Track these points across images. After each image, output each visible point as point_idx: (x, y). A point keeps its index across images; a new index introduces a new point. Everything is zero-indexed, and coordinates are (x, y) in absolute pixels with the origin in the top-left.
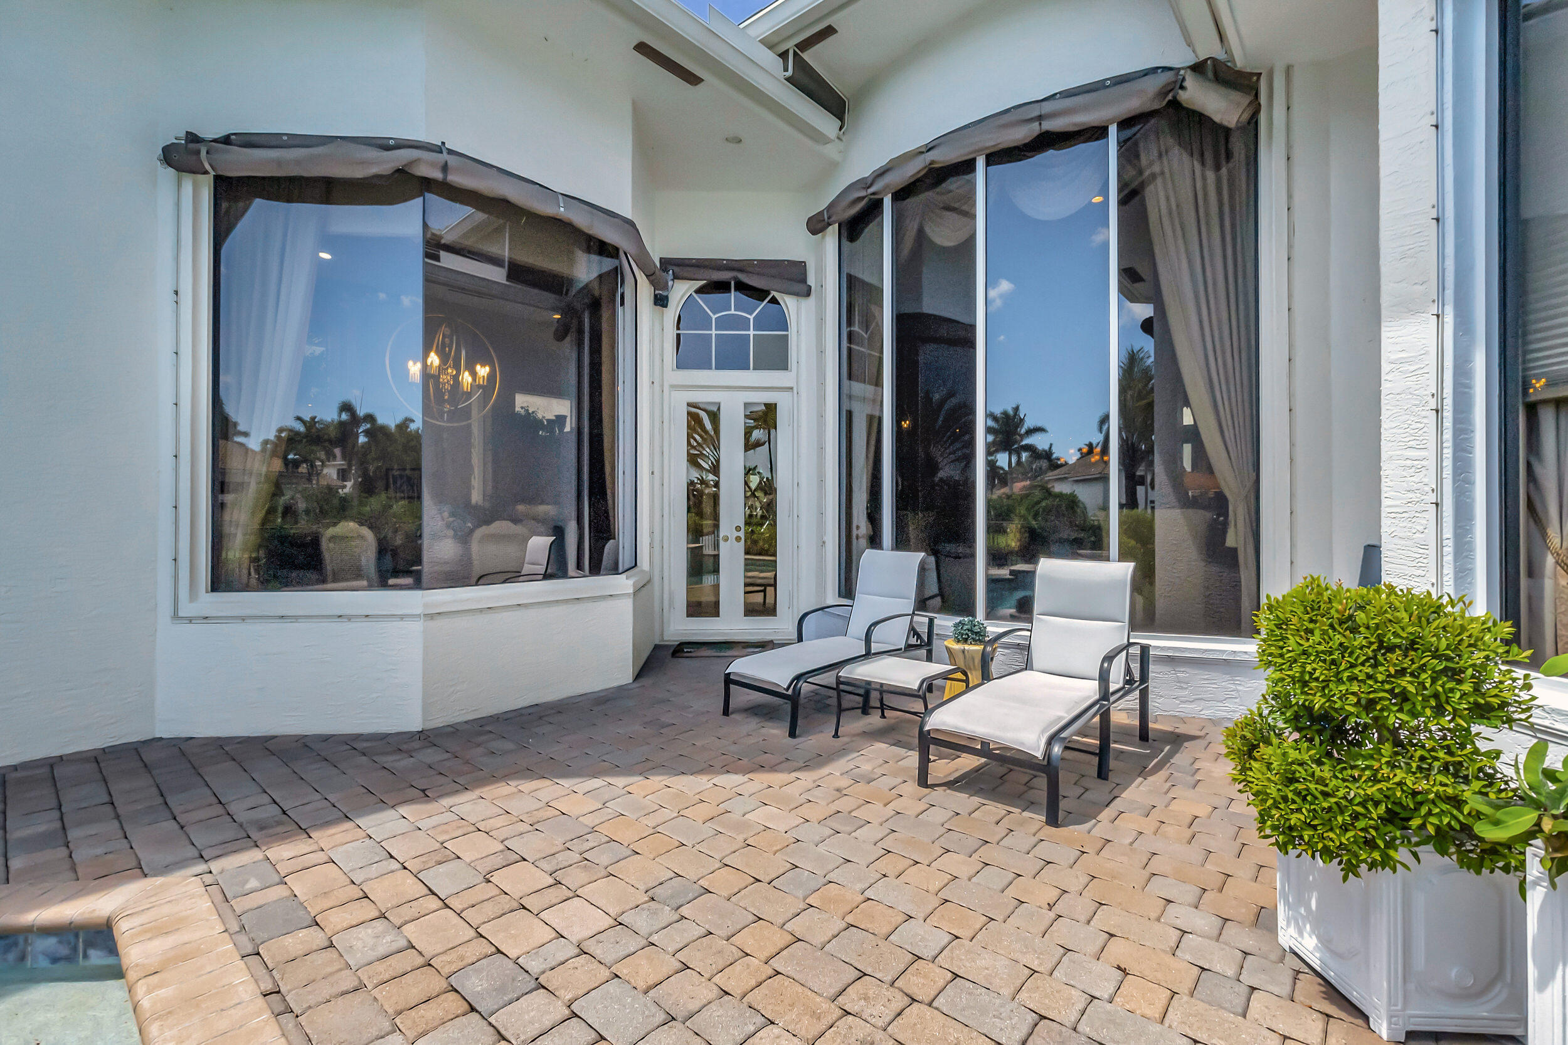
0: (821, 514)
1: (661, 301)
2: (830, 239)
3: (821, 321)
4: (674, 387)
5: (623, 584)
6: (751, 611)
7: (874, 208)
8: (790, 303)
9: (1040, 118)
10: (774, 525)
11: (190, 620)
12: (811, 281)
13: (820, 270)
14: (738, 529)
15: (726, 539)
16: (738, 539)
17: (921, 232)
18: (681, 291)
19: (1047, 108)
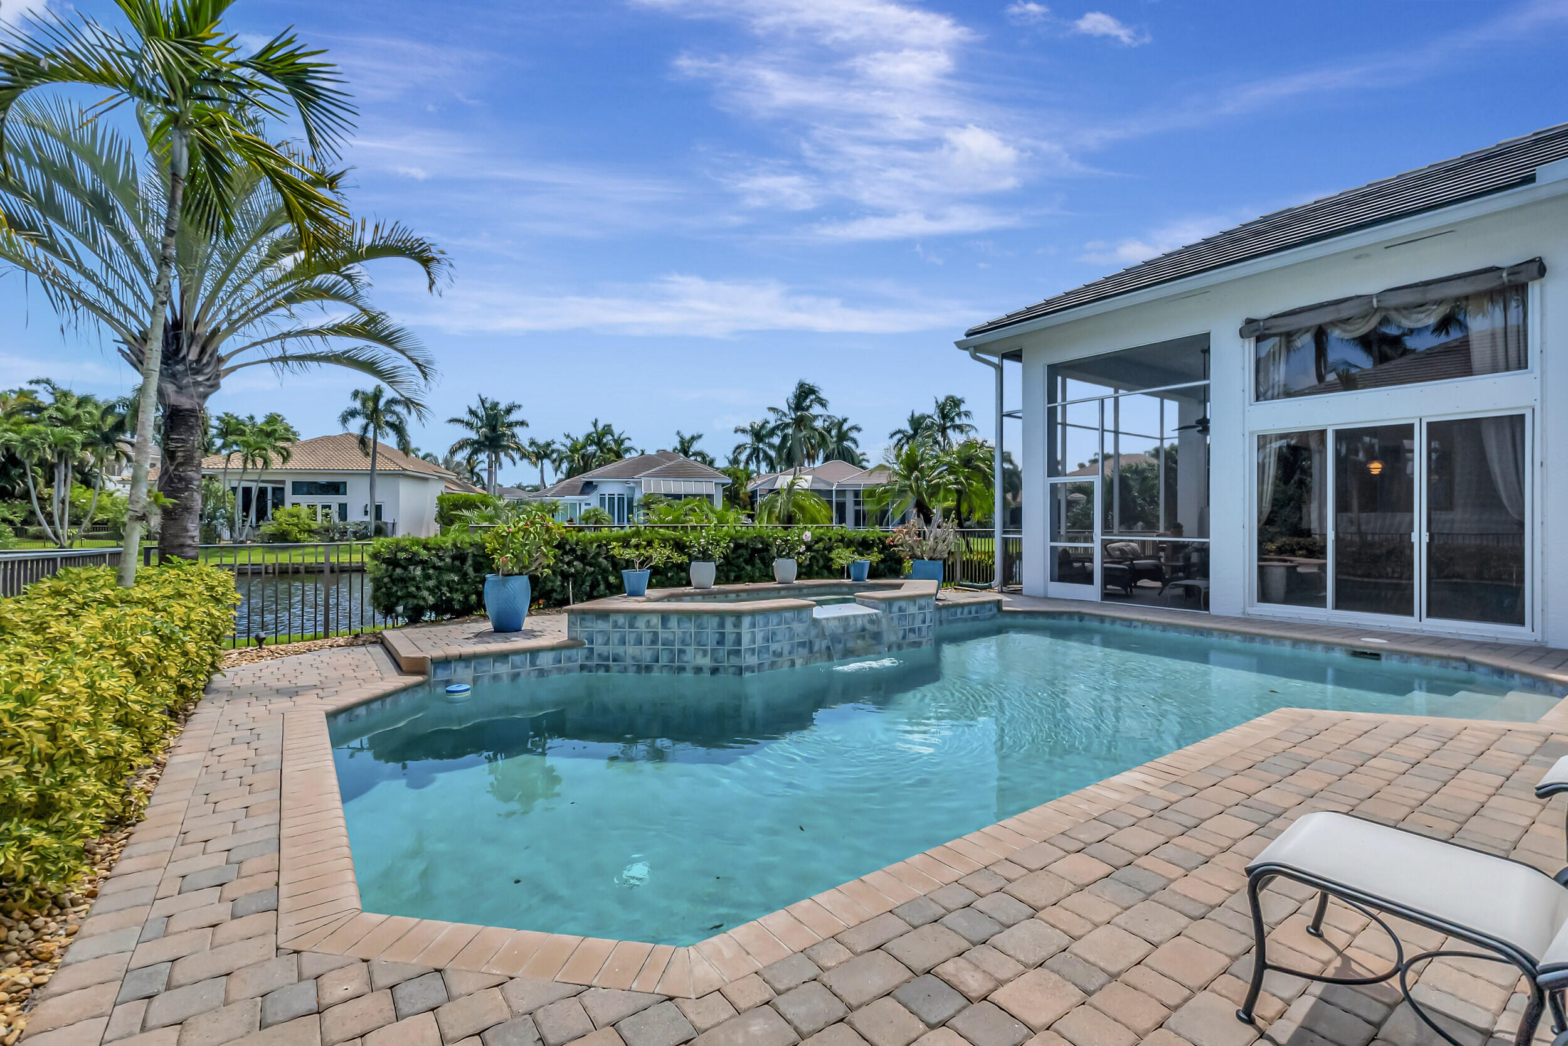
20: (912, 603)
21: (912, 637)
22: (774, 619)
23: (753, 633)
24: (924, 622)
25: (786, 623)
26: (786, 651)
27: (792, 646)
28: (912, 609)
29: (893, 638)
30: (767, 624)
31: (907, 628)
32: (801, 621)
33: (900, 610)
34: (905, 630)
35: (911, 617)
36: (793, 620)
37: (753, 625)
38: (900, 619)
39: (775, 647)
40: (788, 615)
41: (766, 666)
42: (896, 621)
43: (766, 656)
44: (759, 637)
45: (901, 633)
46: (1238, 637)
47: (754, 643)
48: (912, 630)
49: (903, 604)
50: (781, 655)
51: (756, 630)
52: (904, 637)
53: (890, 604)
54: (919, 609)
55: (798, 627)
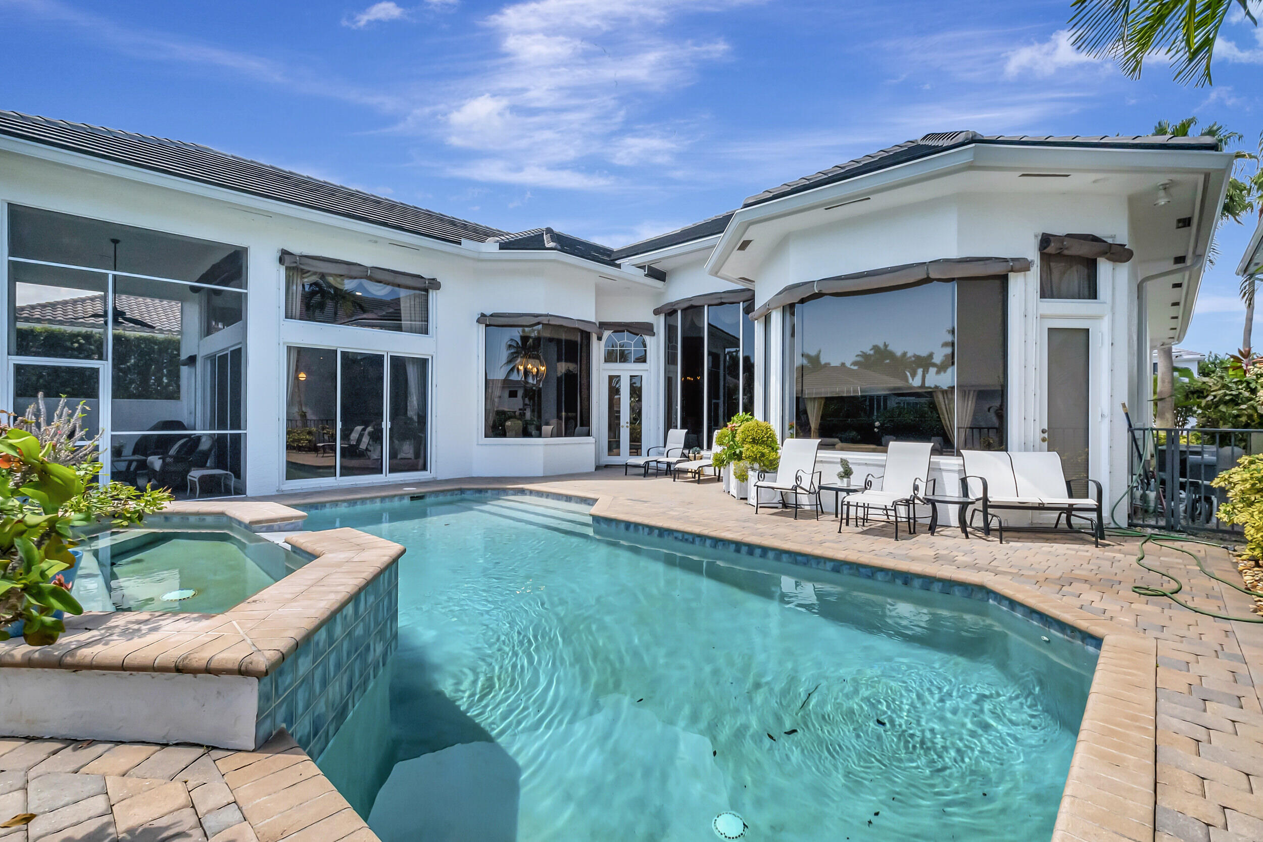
0: (658, 418)
1: (600, 339)
2: (662, 318)
3: (658, 346)
4: (604, 370)
5: (590, 439)
6: (631, 454)
7: (675, 311)
8: (647, 339)
9: (721, 298)
10: (640, 423)
11: (482, 445)
12: (655, 330)
13: (658, 327)
14: (627, 423)
15: (623, 427)
16: (627, 427)
17: (692, 320)
18: (607, 334)
19: (723, 295)
46: (345, 504)
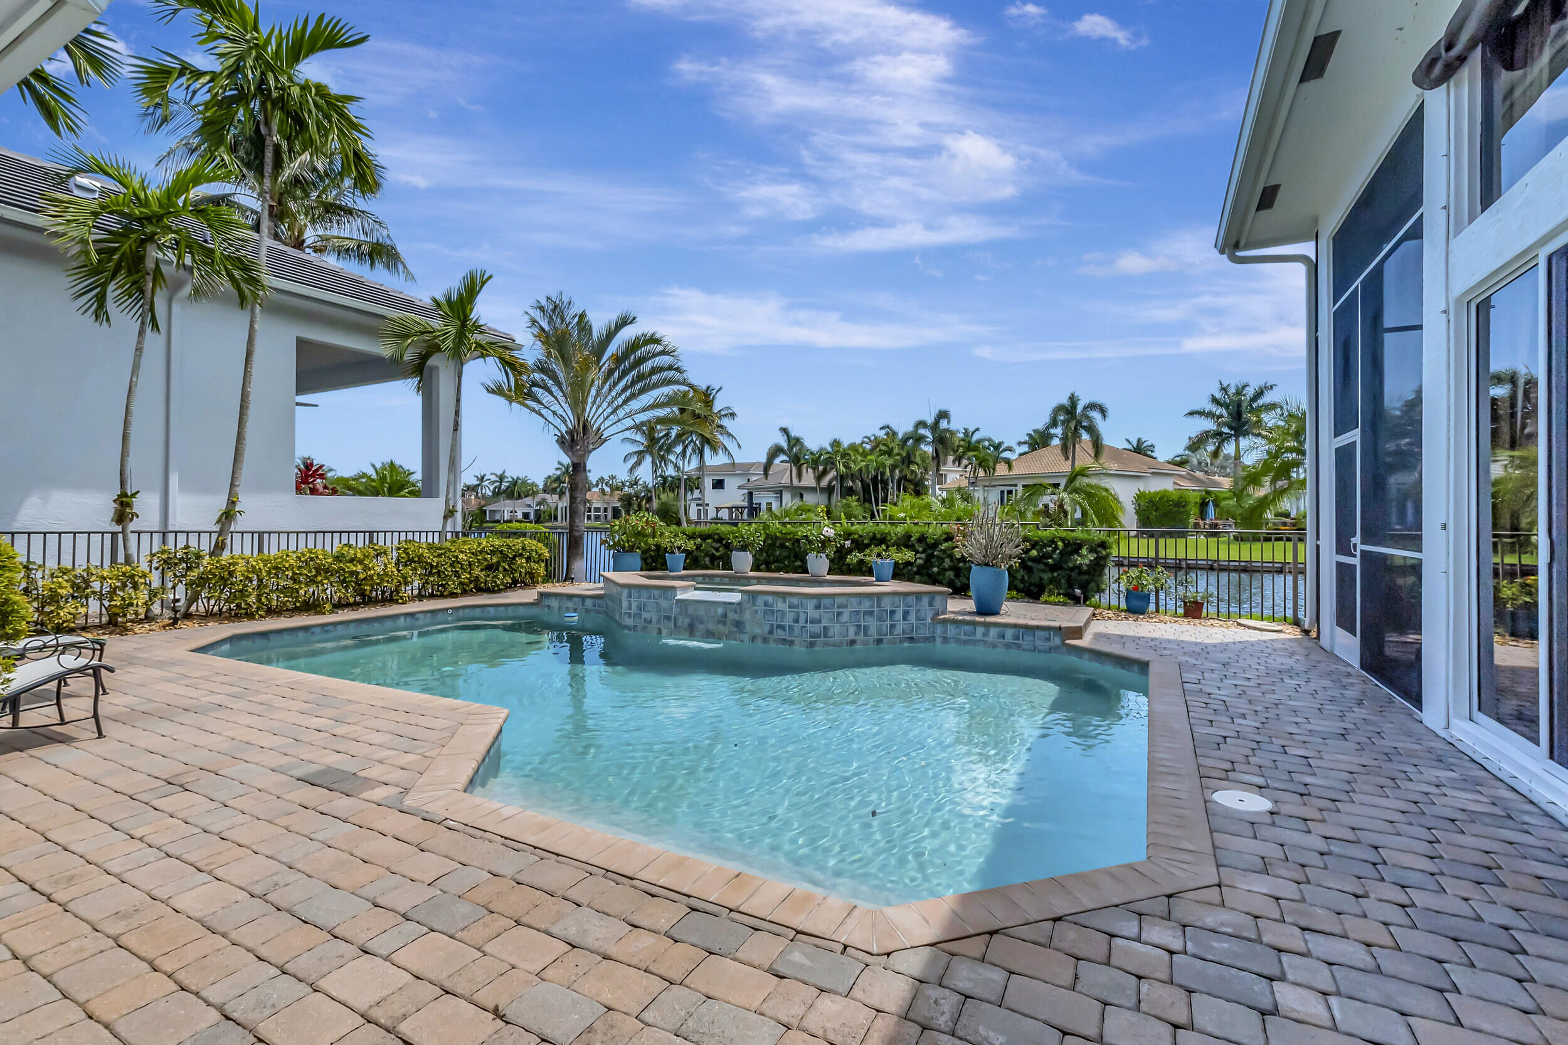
20: (781, 599)
21: (780, 634)
22: (645, 593)
23: (630, 602)
24: (796, 621)
25: (654, 598)
26: (654, 620)
27: (660, 617)
28: (781, 605)
29: (758, 631)
30: (639, 597)
31: (775, 623)
32: (666, 599)
33: (766, 604)
34: (772, 625)
35: (779, 614)
36: (660, 597)
37: (630, 596)
38: (765, 613)
39: (645, 615)
40: (656, 592)
41: (639, 628)
42: (760, 616)
43: (639, 621)
44: (634, 606)
45: (767, 628)
47: (630, 609)
48: (783, 628)
49: (770, 599)
50: (650, 622)
51: (632, 600)
52: (771, 632)
53: (753, 597)
54: (790, 607)
55: (664, 604)
